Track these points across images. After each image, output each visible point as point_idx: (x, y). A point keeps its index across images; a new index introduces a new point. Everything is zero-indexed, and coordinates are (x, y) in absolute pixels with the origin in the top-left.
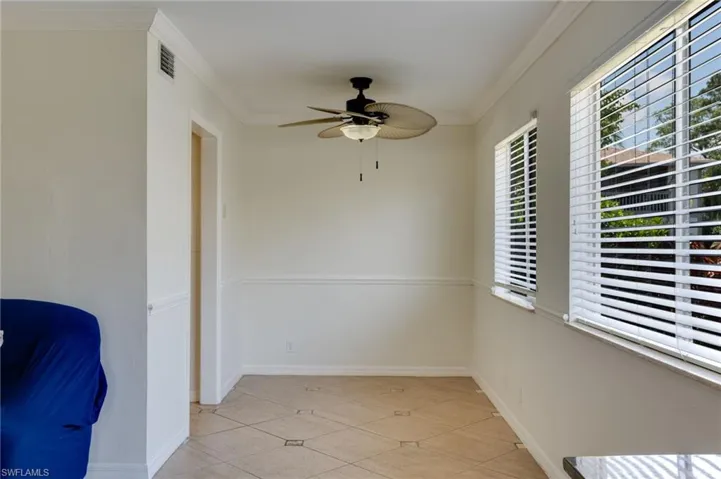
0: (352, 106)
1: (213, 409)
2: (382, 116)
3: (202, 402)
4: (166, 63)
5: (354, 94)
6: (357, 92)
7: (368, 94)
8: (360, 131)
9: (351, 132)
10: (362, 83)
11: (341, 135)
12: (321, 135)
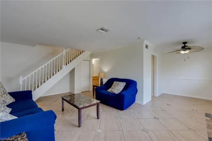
0: (183, 48)
1: (156, 97)
2: (189, 49)
3: (155, 96)
4: (147, 47)
5: (183, 45)
6: (184, 45)
7: (186, 45)
8: (184, 52)
9: (182, 52)
10: (185, 43)
11: (180, 53)
12: (176, 53)
